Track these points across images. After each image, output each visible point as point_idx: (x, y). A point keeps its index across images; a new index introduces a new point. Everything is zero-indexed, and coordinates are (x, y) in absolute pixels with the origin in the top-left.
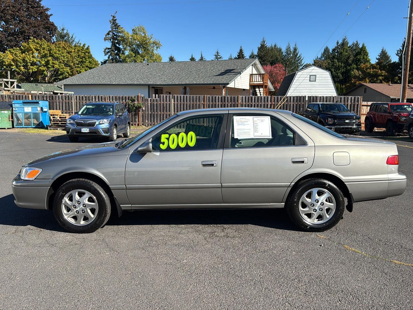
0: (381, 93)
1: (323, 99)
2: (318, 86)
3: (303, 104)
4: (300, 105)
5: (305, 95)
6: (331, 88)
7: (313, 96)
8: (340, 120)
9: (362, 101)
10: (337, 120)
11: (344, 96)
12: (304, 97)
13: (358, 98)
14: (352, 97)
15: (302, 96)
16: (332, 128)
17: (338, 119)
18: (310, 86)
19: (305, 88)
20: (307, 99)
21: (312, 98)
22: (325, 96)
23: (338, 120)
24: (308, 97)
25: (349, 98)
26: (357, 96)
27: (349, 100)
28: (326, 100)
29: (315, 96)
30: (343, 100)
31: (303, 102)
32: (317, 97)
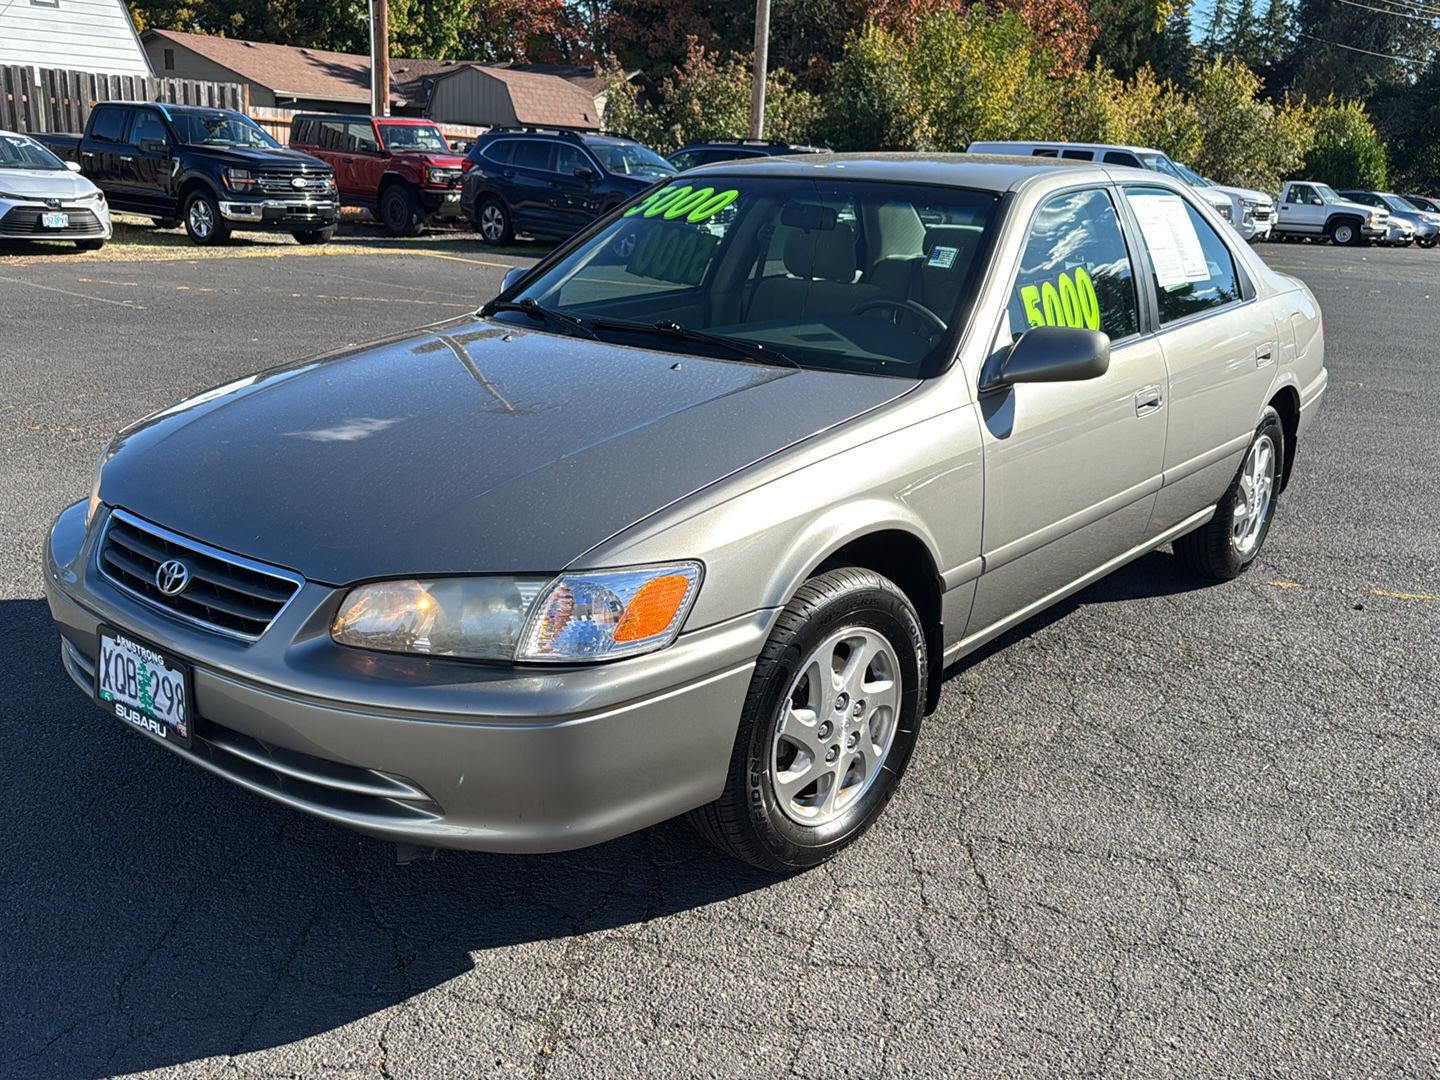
0: (236, 73)
1: (103, 88)
2: (69, 28)
3: (26, 104)
4: (11, 104)
5: (30, 64)
6: (124, 43)
7: (60, 70)
8: (276, 178)
9: (247, 103)
10: (264, 178)
11: (182, 81)
12: (26, 73)
13: (234, 91)
14: (210, 84)
15: (15, 67)
16: (250, 207)
17: (269, 172)
18: (35, 25)
19: (17, 33)
20: (38, 81)
21: (57, 78)
22: (110, 73)
23: (270, 178)
24: (42, 71)
25: (202, 90)
26: (228, 84)
27: (202, 98)
28: (115, 91)
29: (69, 71)
30: (179, 94)
31: (25, 92)
32: (78, 77)
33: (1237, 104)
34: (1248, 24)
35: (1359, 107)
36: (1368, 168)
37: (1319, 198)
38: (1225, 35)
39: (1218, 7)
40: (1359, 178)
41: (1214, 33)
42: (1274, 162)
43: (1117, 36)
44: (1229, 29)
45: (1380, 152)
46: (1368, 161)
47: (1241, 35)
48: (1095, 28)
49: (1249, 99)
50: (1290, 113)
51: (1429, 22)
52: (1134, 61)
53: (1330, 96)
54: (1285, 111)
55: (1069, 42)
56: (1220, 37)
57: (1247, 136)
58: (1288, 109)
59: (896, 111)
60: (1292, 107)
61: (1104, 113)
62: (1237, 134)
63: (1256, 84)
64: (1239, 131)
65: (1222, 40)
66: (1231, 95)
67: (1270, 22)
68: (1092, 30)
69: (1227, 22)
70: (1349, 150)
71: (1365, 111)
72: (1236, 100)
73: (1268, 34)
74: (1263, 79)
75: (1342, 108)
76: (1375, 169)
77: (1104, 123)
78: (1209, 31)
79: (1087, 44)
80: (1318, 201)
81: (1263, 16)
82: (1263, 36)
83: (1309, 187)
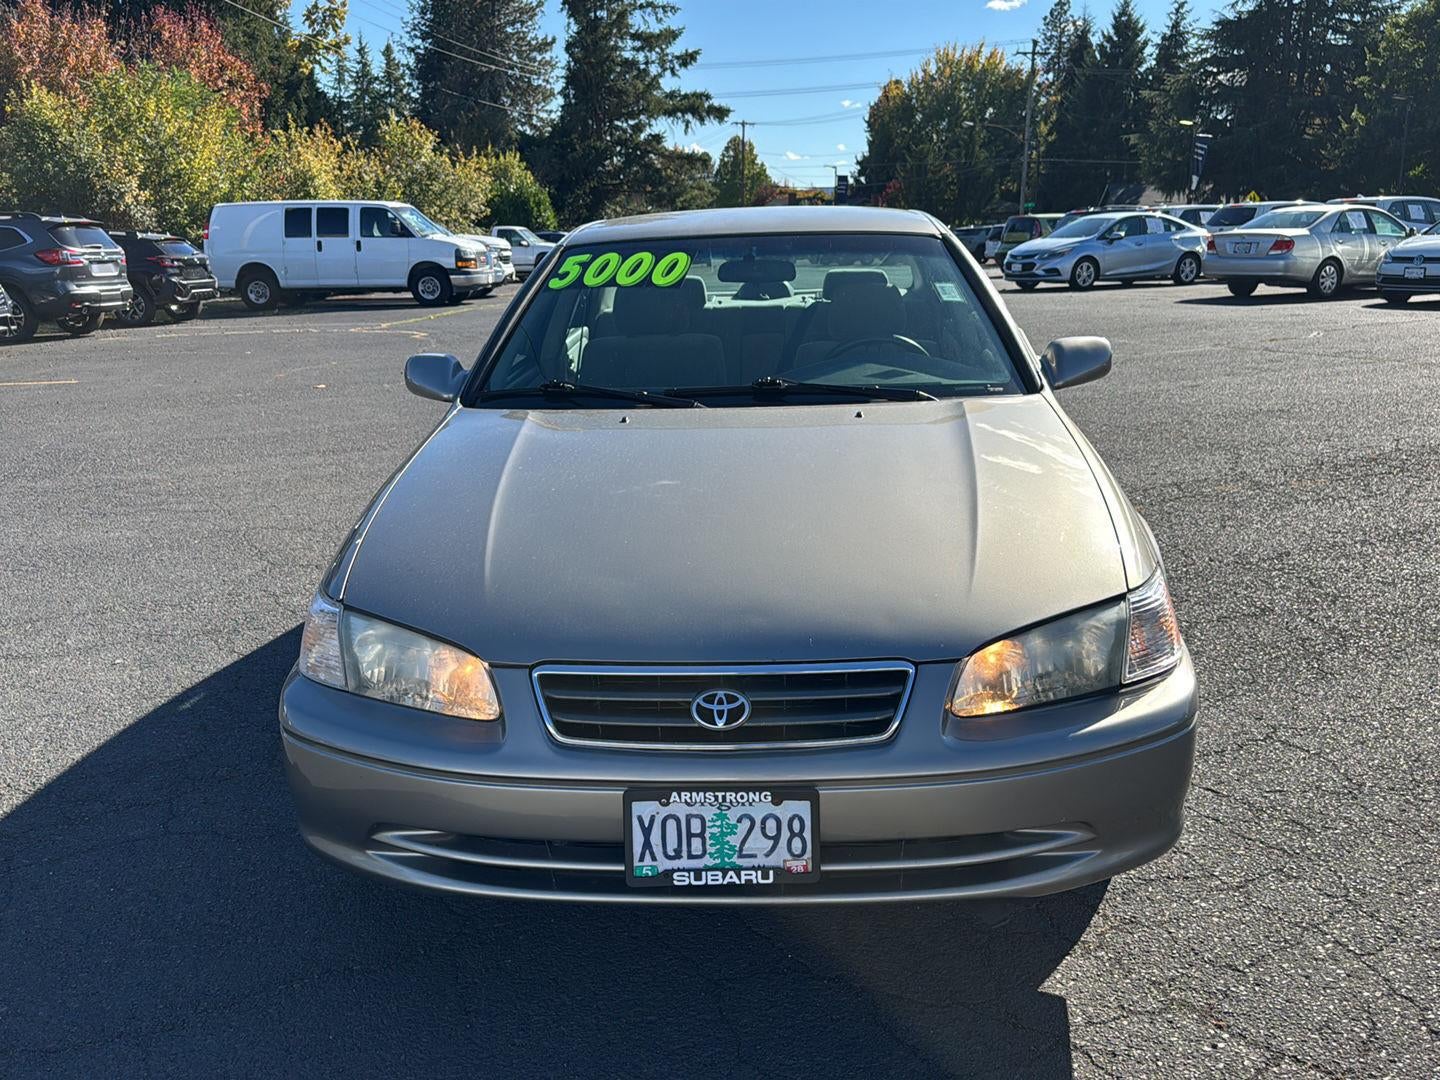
33: (420, 157)
34: (370, 83)
35: (515, 157)
36: (539, 211)
37: (524, 240)
38: (351, 92)
39: (339, 66)
40: (534, 220)
41: (340, 90)
42: (463, 210)
43: (282, 94)
44: (353, 87)
45: (544, 197)
46: (538, 204)
47: (365, 91)
48: (264, 86)
49: (429, 151)
50: (465, 164)
51: (529, 78)
52: (305, 118)
53: (489, 147)
54: (460, 162)
55: (242, 99)
56: (347, 94)
57: (436, 187)
58: (463, 160)
59: (97, 175)
60: (466, 159)
61: (310, 170)
62: (427, 185)
63: (431, 138)
64: (429, 183)
65: (350, 97)
66: (413, 149)
67: (389, 79)
68: (261, 88)
69: (350, 80)
70: (520, 196)
71: (521, 160)
72: (418, 153)
73: (389, 91)
74: (437, 132)
75: (502, 158)
76: (545, 211)
77: (312, 179)
78: (336, 89)
79: (260, 102)
80: (524, 243)
81: (382, 74)
82: (386, 93)
83: (514, 231)
